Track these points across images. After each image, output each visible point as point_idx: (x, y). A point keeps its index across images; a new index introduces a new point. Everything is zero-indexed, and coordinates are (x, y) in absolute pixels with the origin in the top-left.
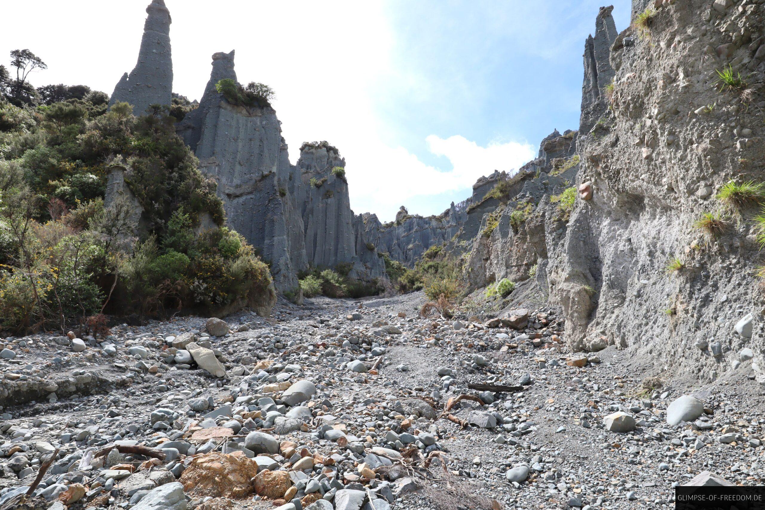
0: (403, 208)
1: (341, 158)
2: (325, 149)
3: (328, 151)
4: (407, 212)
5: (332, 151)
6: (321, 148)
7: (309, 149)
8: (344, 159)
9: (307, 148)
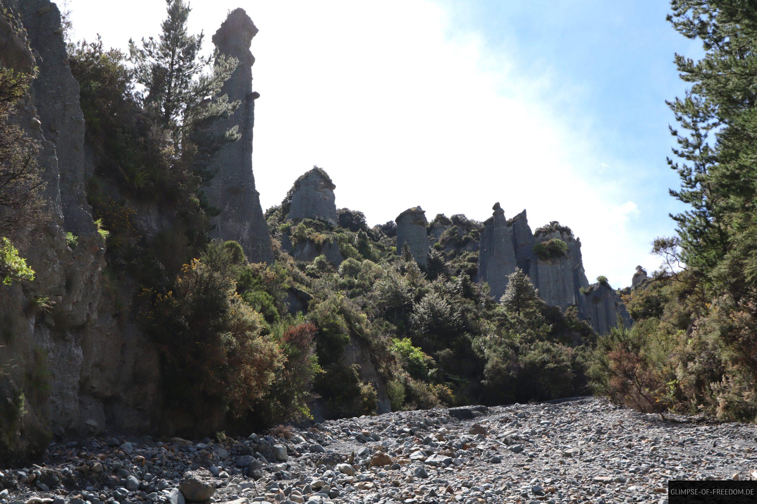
0: (639, 268)
1: (576, 238)
2: (558, 232)
3: (561, 233)
4: (645, 273)
5: (565, 233)
6: (554, 232)
7: (544, 236)
8: (578, 239)
9: (541, 234)
